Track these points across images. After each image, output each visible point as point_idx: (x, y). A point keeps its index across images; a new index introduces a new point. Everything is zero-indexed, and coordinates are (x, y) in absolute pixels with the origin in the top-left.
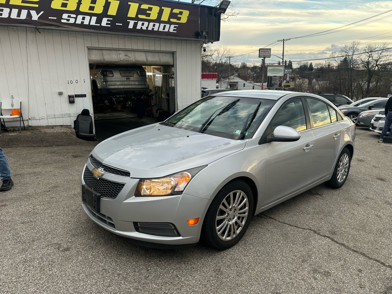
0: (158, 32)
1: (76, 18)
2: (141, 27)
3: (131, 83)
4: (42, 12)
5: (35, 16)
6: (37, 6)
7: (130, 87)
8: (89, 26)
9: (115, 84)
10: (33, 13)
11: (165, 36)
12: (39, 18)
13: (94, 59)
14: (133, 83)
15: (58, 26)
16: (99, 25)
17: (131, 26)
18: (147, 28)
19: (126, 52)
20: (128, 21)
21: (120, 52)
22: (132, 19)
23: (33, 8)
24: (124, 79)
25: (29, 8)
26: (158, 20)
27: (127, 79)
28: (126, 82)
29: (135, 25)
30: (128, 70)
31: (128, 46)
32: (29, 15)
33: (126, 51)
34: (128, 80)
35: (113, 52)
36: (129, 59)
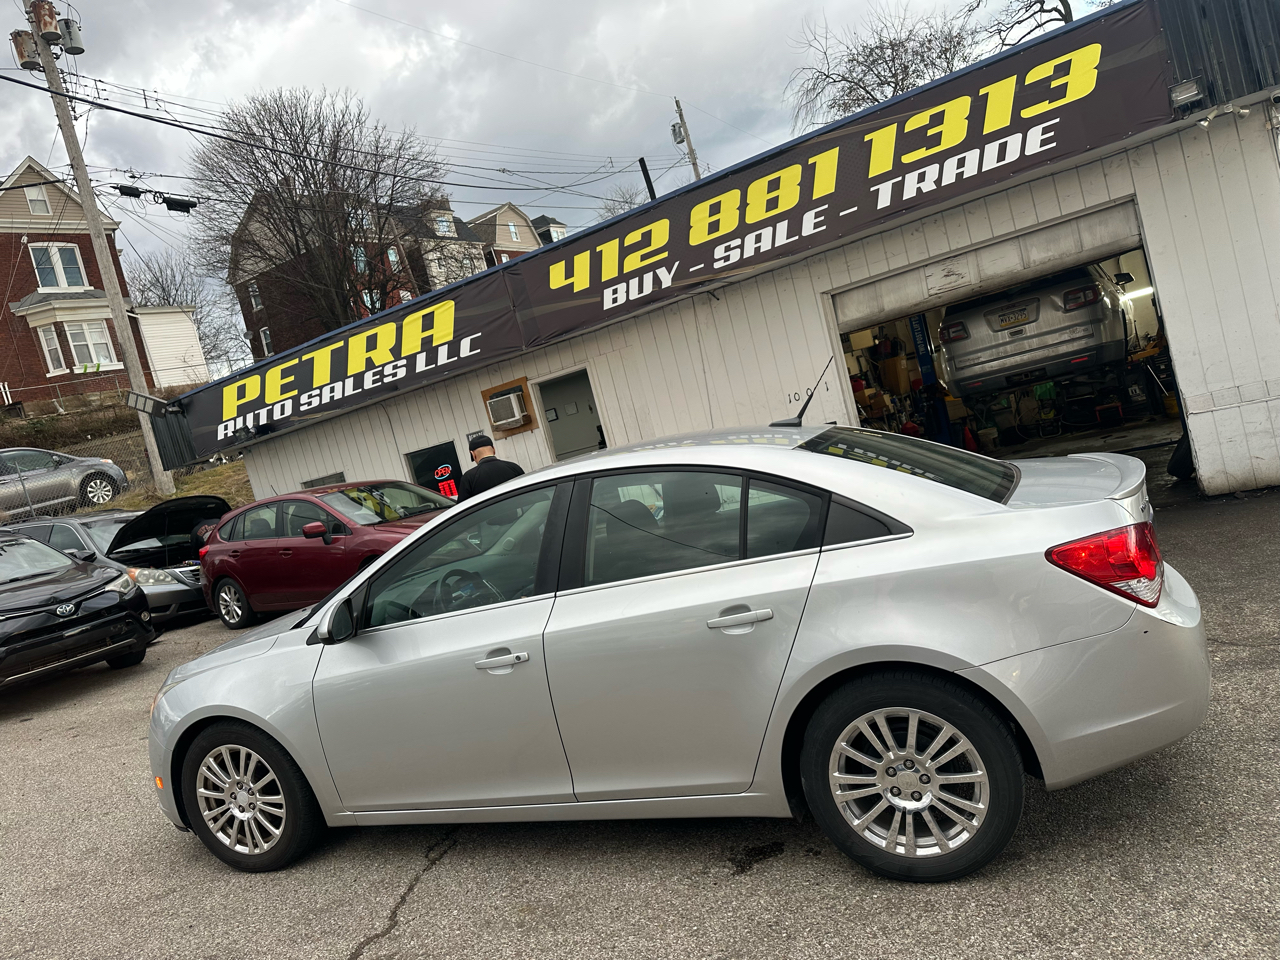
0: (983, 178)
1: (741, 247)
2: (919, 189)
3: (1026, 345)
4: (677, 263)
5: (666, 279)
6: (665, 255)
7: (1026, 357)
8: (776, 252)
9: (976, 362)
10: (662, 272)
11: (1012, 177)
12: (673, 280)
13: (855, 317)
14: (1035, 342)
15: (711, 281)
16: (797, 238)
17: (884, 200)
18: (938, 182)
19: (948, 262)
20: (872, 189)
21: (929, 271)
22: (882, 178)
23: (658, 264)
24: (1005, 336)
25: (653, 267)
26: (976, 138)
27: (1012, 334)
28: (1008, 347)
29: (898, 189)
30: (1014, 306)
31: (940, 247)
32: (657, 281)
33: (949, 260)
34: (1015, 337)
35: (909, 277)
36: (961, 281)
